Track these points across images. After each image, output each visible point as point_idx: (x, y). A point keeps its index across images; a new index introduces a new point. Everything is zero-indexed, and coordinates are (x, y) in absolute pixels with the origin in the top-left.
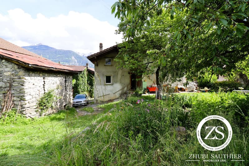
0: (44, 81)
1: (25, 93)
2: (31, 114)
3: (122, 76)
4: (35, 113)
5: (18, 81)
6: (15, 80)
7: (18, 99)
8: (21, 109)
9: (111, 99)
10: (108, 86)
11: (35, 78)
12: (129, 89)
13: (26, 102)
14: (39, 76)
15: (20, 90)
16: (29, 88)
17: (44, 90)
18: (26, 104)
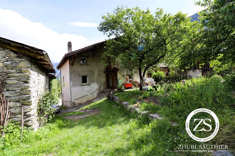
1: (31, 93)
3: (98, 76)
5: (17, 77)
6: (12, 75)
9: (89, 100)
10: (86, 86)
11: (35, 74)
12: (105, 87)
13: (32, 107)
14: (36, 71)
15: (22, 90)
16: (32, 87)
18: (32, 109)
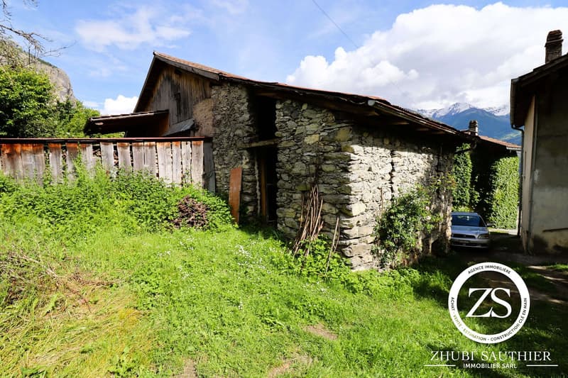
0: (392, 164)
1: (352, 193)
2: (361, 257)
4: (371, 257)
5: (334, 159)
6: (329, 155)
7: (334, 209)
8: (341, 239)
11: (373, 152)
13: (353, 221)
14: (381, 144)
15: (340, 184)
16: (360, 179)
17: (392, 188)
18: (353, 226)
